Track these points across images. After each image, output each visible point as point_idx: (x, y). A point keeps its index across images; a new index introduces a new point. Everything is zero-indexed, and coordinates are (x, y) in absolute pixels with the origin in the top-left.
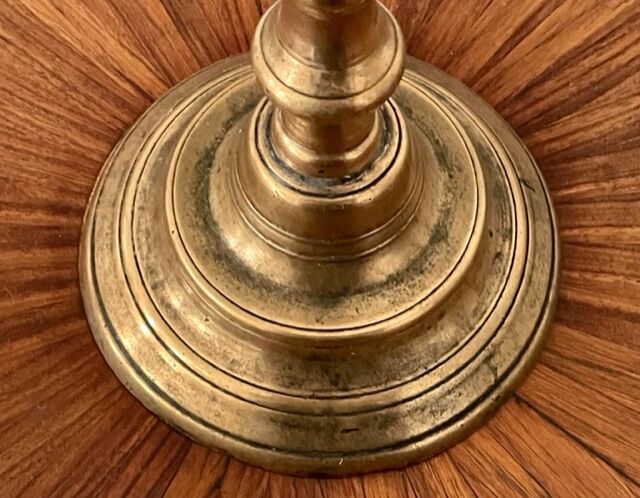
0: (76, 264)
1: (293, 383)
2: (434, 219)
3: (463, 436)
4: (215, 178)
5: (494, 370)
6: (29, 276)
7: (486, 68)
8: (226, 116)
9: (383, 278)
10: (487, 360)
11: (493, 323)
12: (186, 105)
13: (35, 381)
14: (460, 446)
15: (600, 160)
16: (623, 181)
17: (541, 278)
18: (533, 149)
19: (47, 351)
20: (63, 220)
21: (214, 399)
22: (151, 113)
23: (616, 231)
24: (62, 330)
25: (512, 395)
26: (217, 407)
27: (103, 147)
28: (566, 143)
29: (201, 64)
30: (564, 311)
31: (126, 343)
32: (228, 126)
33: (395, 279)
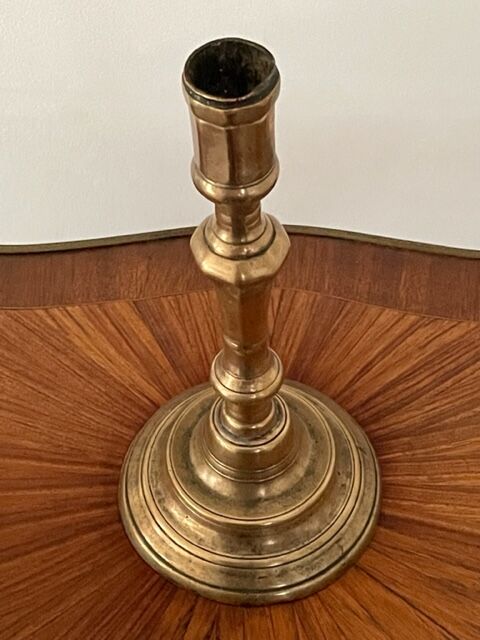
0: (117, 495)
1: (233, 550)
2: (306, 463)
4: (192, 442)
5: (341, 547)
6: (91, 500)
7: (344, 390)
8: (199, 411)
9: (278, 493)
10: (337, 541)
11: (339, 522)
12: (178, 408)
13: (94, 555)
14: (325, 592)
15: (406, 439)
16: (418, 451)
17: (369, 500)
18: (368, 433)
19: (103, 538)
20: (110, 471)
21: (190, 561)
22: (159, 413)
23: (413, 478)
24: (109, 529)
25: (353, 564)
26: (191, 565)
27: (132, 433)
28: (386, 431)
29: (186, 388)
30: (382, 519)
32: (200, 416)
33: (286, 494)
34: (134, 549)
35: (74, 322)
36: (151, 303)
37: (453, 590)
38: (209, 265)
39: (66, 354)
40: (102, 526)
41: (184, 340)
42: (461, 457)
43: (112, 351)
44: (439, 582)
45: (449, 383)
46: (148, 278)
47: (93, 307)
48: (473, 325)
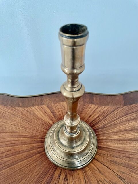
0: (44, 145)
1: (69, 158)
2: (84, 137)
3: (89, 164)
4: (59, 134)
5: (92, 155)
7: (87, 120)
8: (60, 127)
9: (79, 145)
11: (91, 149)
12: (56, 126)
13: (39, 159)
14: (89, 165)
15: (100, 130)
16: (103, 132)
17: (96, 144)
18: (93, 129)
19: (41, 156)
20: (42, 140)
22: (52, 127)
23: (103, 138)
24: (42, 153)
25: (94, 158)
26: (60, 162)
27: (47, 131)
28: (96, 128)
29: (57, 121)
30: (99, 148)
31: (50, 154)
32: (61, 128)
33: (80, 145)
34: (48, 158)
35: (36, 109)
36: (50, 105)
37: (116, 163)
38: (65, 94)
39: (34, 116)
40: (41, 152)
41: (56, 112)
42: (112, 133)
43: (43, 115)
44: (113, 161)
45: (106, 118)
46: (49, 101)
47: (39, 106)
48: (108, 107)
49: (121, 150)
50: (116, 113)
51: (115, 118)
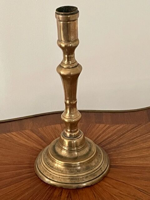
10: (100, 169)
11: (100, 164)
15: (113, 150)
16: (117, 151)
19: (31, 180)
20: (31, 165)
21: (60, 178)
24: (33, 177)
26: (60, 179)
27: (36, 156)
28: (108, 148)
30: (110, 166)
35: (14, 136)
36: (35, 129)
37: (135, 178)
39: (13, 142)
40: (31, 177)
41: (46, 136)
43: (26, 140)
44: (130, 177)
45: (122, 137)
46: (33, 124)
47: (19, 132)
48: (125, 125)
49: (142, 166)
50: (136, 130)
51: (135, 136)
